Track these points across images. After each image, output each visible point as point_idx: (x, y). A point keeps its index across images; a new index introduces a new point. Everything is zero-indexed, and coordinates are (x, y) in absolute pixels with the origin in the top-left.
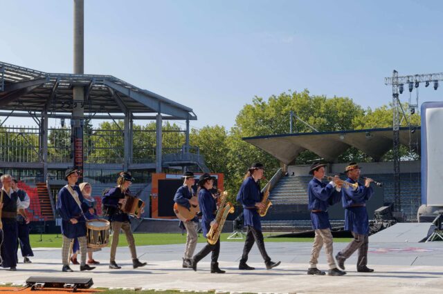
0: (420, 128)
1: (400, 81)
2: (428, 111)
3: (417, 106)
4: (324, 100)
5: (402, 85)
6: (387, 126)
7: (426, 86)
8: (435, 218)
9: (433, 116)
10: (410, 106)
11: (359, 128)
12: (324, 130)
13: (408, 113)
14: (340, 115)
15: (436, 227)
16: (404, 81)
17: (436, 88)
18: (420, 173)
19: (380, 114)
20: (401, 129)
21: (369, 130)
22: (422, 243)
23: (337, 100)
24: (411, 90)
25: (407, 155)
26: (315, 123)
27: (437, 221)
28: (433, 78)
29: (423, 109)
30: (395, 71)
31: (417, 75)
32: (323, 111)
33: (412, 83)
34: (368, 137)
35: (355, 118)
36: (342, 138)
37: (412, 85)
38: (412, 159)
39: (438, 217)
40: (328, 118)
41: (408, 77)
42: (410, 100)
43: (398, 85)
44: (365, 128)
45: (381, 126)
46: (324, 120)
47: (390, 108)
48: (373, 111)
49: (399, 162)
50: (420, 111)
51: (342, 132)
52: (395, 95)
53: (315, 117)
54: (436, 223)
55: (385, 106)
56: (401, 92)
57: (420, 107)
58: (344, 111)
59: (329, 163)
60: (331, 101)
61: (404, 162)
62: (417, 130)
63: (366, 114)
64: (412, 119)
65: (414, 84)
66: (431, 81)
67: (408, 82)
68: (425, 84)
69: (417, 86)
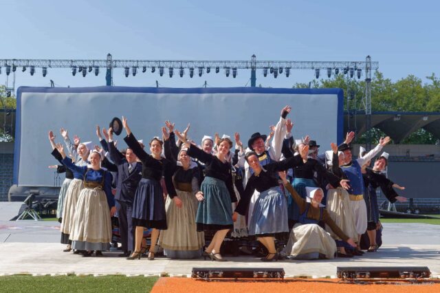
0: (15, 111)
2: (24, 95)
3: (13, 90)
7: (23, 71)
8: (26, 197)
9: (28, 99)
10: (6, 89)
13: (4, 95)
15: (27, 206)
16: (2, 64)
18: (13, 155)
22: (14, 221)
24: (8, 74)
25: (2, 136)
27: (28, 200)
28: (30, 64)
29: (19, 93)
31: (14, 60)
33: (10, 67)
38: (6, 141)
39: (30, 196)
41: (6, 60)
42: (7, 83)
50: (16, 94)
54: (28, 203)
57: (16, 91)
62: (12, 113)
64: (8, 102)
65: (12, 68)
66: (28, 66)
67: (6, 65)
68: (22, 68)
69: (14, 70)
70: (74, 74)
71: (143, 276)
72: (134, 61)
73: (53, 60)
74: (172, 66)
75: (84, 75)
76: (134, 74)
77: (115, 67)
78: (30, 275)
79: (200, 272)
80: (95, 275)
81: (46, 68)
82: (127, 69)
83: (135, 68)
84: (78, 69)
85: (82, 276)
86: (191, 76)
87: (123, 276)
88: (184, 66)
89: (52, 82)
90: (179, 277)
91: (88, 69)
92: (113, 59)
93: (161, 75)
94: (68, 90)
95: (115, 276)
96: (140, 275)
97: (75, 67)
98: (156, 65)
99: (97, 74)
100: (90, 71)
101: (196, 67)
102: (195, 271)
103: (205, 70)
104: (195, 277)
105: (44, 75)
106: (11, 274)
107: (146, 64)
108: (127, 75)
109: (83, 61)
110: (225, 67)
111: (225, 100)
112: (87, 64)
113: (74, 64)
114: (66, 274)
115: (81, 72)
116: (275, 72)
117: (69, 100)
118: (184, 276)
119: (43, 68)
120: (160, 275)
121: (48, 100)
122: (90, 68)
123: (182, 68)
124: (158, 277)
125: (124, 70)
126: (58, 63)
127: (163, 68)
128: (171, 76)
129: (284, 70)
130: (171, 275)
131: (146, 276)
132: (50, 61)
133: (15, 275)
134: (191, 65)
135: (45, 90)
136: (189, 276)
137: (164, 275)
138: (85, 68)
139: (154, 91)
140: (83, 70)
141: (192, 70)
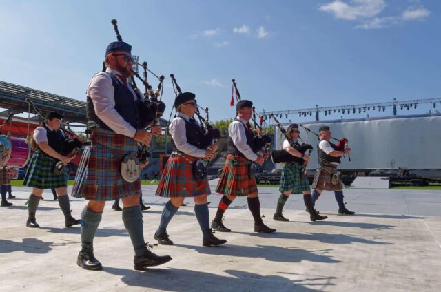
0: (273, 135)
2: (277, 128)
10: (270, 125)
13: (269, 128)
16: (267, 114)
28: (280, 113)
30: (263, 110)
31: (273, 112)
41: (269, 112)
64: (270, 131)
70: (300, 116)
72: (329, 108)
74: (349, 108)
75: (305, 116)
76: (330, 114)
77: (320, 111)
82: (326, 111)
83: (330, 111)
84: (302, 114)
86: (360, 112)
88: (355, 107)
89: (290, 120)
92: (319, 107)
93: (343, 113)
97: (300, 113)
98: (340, 108)
99: (311, 115)
100: (308, 114)
101: (362, 108)
103: (367, 109)
107: (335, 108)
108: (326, 114)
109: (304, 109)
110: (378, 106)
111: (379, 124)
112: (306, 111)
113: (300, 111)
116: (408, 107)
122: (308, 112)
123: (354, 109)
125: (324, 112)
126: (293, 112)
127: (344, 109)
128: (349, 113)
129: (413, 105)
132: (289, 111)
134: (359, 107)
139: (340, 121)
140: (305, 114)
141: (360, 109)
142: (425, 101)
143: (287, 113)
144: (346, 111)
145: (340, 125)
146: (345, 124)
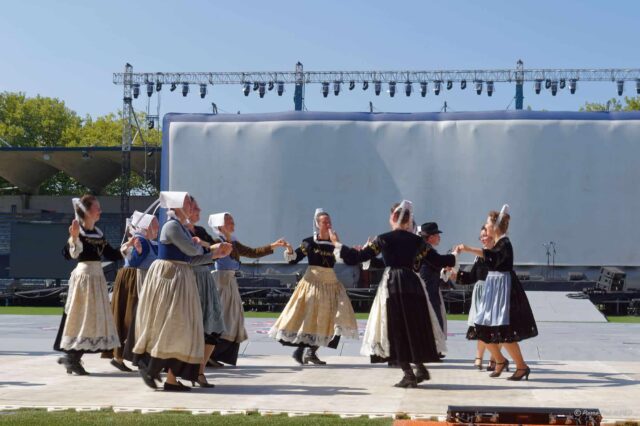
0: (160, 149)
1: (135, 80)
2: (173, 126)
3: (157, 118)
4: (22, 99)
5: (138, 85)
6: (113, 144)
7: (172, 90)
9: (180, 133)
10: (148, 118)
11: (72, 144)
12: (19, 145)
13: (144, 126)
14: (45, 123)
16: (141, 80)
17: (185, 94)
19: (104, 125)
20: (133, 149)
21: (88, 149)
23: (42, 100)
24: (150, 94)
25: (141, 187)
26: (6, 133)
28: (182, 79)
29: (166, 122)
30: (128, 65)
31: (159, 74)
32: (19, 116)
33: (152, 84)
34: (85, 159)
35: (68, 130)
36: (46, 157)
37: (154, 87)
38: (147, 194)
40: (27, 128)
41: (147, 75)
42: (148, 108)
43: (131, 86)
44: (81, 145)
45: (104, 143)
46: (20, 130)
47: (118, 118)
48: (94, 120)
49: (129, 197)
50: (161, 124)
51: (47, 150)
52: (128, 100)
53: (7, 125)
55: (112, 115)
56: (136, 96)
57: (161, 118)
58: (51, 118)
59: (26, 194)
60: (32, 101)
61: (135, 197)
62: (156, 153)
63: (83, 124)
64: (149, 136)
65: (155, 86)
66: (178, 83)
67: (147, 82)
68: (170, 86)
69: (158, 90)
70: (247, 93)
71: (367, 416)
72: (336, 73)
73: (216, 74)
74: (393, 80)
75: (262, 95)
76: (337, 93)
77: (308, 82)
78: (189, 413)
79: (460, 413)
80: (291, 415)
81: (205, 85)
82: (326, 84)
83: (338, 83)
84: (252, 86)
85: (270, 416)
86: (424, 94)
87: (336, 417)
88: (411, 79)
89: (214, 105)
90: (426, 420)
91: (267, 86)
92: (305, 70)
93: (378, 93)
94: (238, 117)
95: (322, 416)
96: (363, 416)
97: (249, 83)
98: (370, 79)
99: (280, 93)
100: (270, 89)
101: (430, 80)
102: (453, 411)
103: (444, 86)
104: (453, 421)
105: (203, 96)
106: (158, 410)
107: (354, 77)
108: (326, 94)
109: (259, 74)
110: (476, 81)
111: (476, 131)
112: (267, 79)
113: (247, 79)
114: (245, 412)
115: (258, 92)
116: (553, 87)
117: (240, 132)
118: (434, 419)
119: (202, 85)
120: (394, 416)
121: (209, 133)
122: (271, 84)
123: (408, 82)
124: (391, 419)
125: (321, 86)
126: (224, 78)
127: (380, 82)
128: (392, 94)
129: (568, 83)
130: (413, 417)
131: (371, 417)
132: (211, 74)
133: (165, 412)
134: (424, 78)
135: (205, 117)
136: (442, 418)
137: (402, 417)
138: (264, 84)
139: (367, 117)
140: (260, 87)
141: (424, 84)
142: (597, 76)
143: (205, 80)
144: (386, 89)
145: (368, 129)
146: (383, 128)
